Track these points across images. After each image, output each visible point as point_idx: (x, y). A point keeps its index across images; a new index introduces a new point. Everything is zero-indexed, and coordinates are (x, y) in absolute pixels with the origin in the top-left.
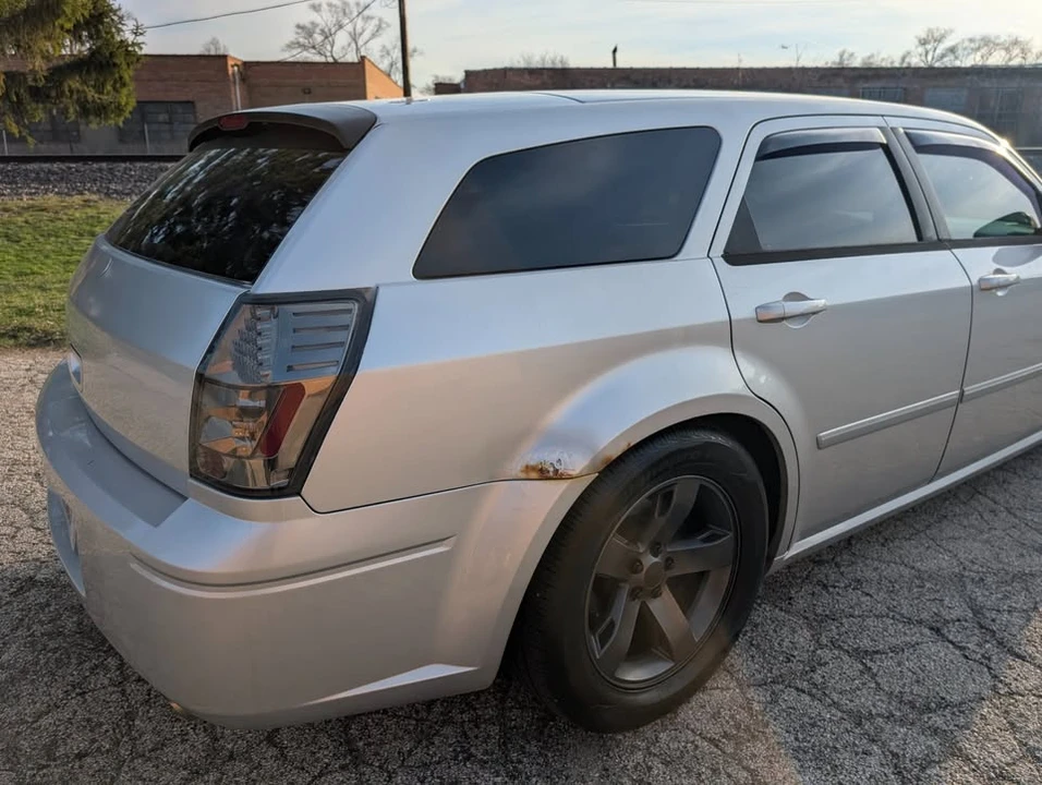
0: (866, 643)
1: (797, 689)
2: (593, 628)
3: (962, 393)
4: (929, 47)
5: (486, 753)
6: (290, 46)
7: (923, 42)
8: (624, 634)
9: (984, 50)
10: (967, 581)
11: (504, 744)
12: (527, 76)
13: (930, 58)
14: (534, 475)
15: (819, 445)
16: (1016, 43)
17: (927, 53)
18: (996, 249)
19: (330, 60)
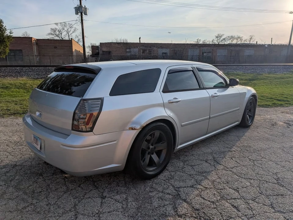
0: (193, 164)
1: (180, 172)
2: (142, 160)
3: (210, 117)
4: (218, 38)
5: (122, 185)
6: (49, 34)
7: (217, 37)
8: (147, 161)
9: (231, 40)
10: (213, 153)
11: (126, 183)
12: (117, 45)
13: (219, 41)
14: (131, 129)
15: (182, 126)
16: (239, 38)
17: (218, 40)
18: (218, 89)
19: (61, 38)
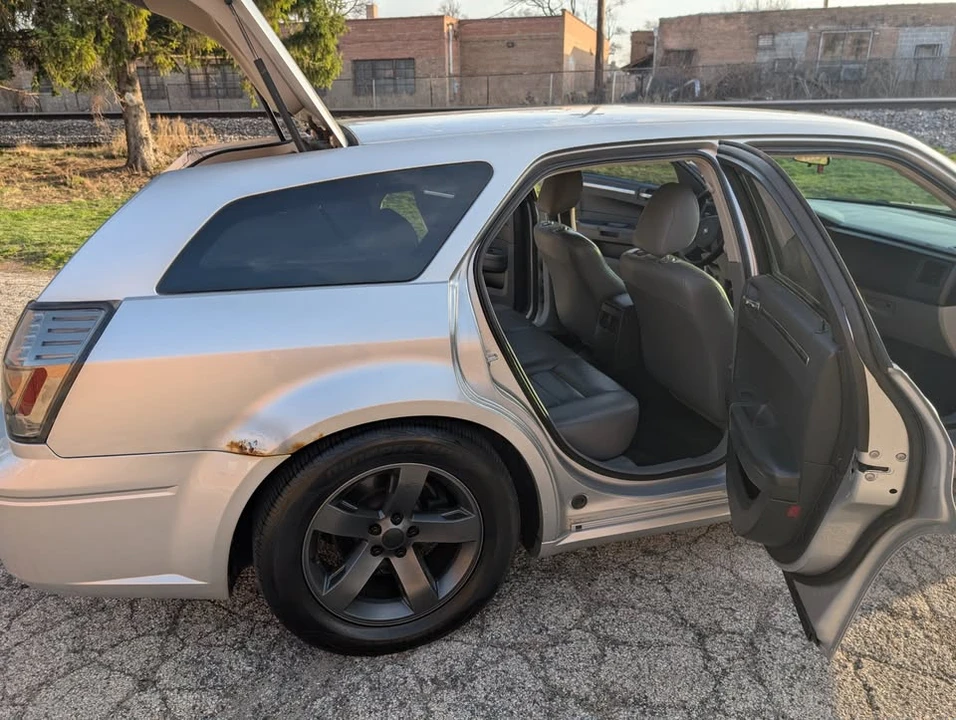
14: (236, 450)
19: (547, 11)
